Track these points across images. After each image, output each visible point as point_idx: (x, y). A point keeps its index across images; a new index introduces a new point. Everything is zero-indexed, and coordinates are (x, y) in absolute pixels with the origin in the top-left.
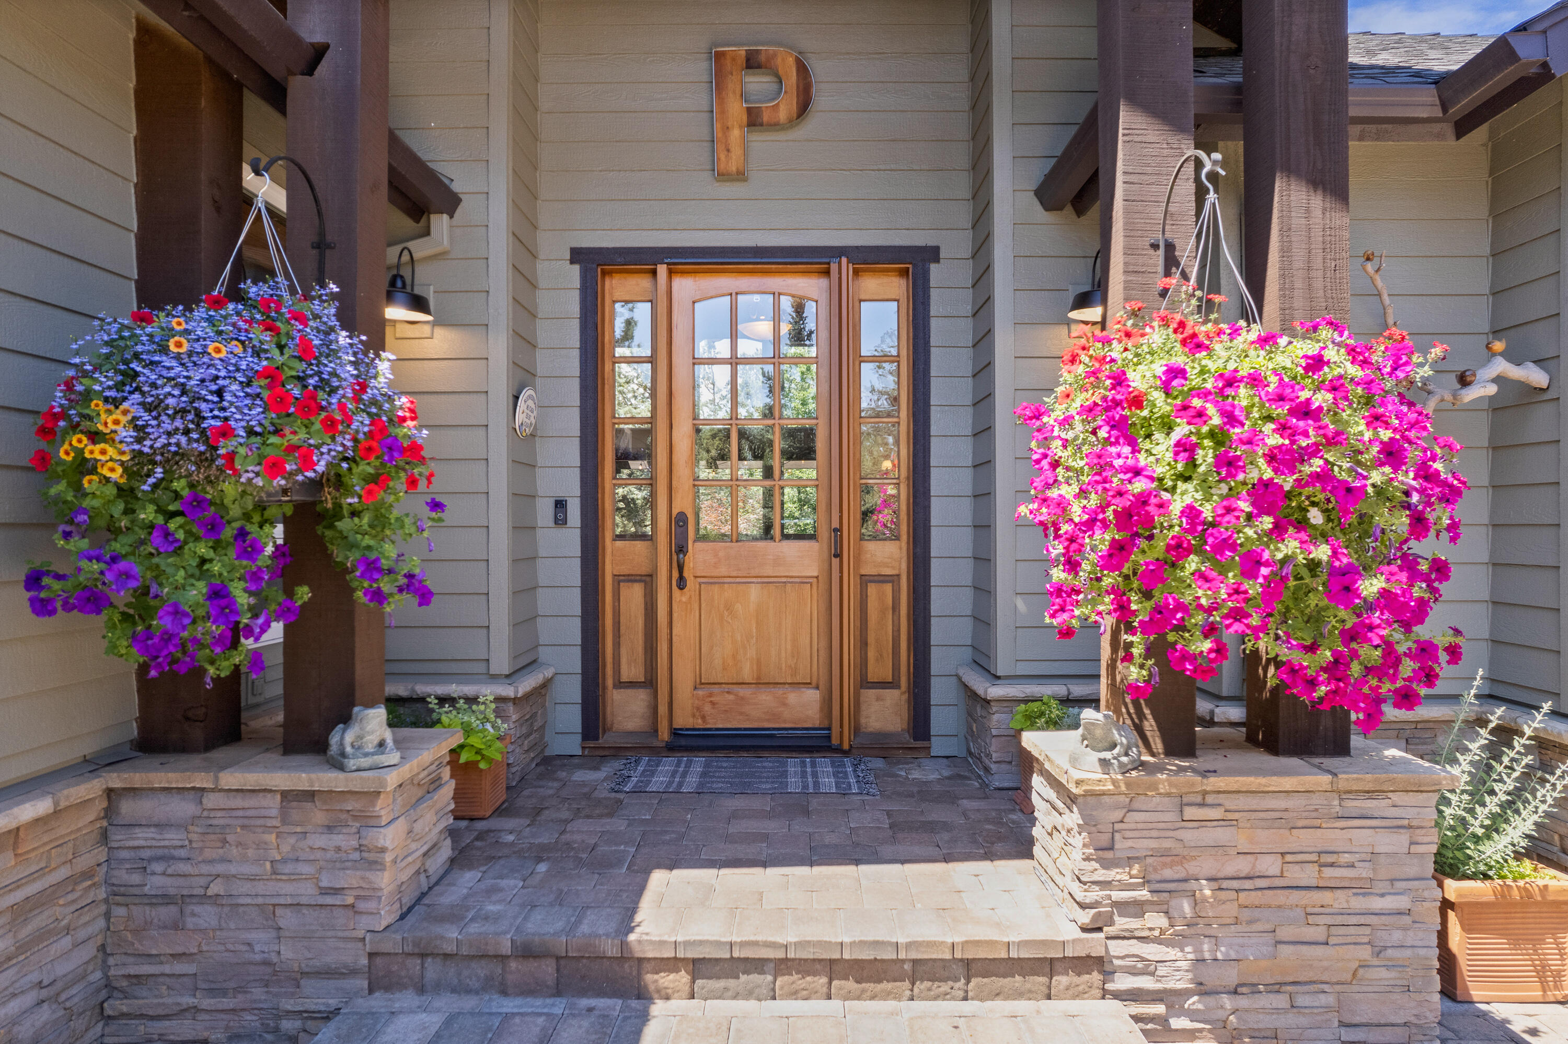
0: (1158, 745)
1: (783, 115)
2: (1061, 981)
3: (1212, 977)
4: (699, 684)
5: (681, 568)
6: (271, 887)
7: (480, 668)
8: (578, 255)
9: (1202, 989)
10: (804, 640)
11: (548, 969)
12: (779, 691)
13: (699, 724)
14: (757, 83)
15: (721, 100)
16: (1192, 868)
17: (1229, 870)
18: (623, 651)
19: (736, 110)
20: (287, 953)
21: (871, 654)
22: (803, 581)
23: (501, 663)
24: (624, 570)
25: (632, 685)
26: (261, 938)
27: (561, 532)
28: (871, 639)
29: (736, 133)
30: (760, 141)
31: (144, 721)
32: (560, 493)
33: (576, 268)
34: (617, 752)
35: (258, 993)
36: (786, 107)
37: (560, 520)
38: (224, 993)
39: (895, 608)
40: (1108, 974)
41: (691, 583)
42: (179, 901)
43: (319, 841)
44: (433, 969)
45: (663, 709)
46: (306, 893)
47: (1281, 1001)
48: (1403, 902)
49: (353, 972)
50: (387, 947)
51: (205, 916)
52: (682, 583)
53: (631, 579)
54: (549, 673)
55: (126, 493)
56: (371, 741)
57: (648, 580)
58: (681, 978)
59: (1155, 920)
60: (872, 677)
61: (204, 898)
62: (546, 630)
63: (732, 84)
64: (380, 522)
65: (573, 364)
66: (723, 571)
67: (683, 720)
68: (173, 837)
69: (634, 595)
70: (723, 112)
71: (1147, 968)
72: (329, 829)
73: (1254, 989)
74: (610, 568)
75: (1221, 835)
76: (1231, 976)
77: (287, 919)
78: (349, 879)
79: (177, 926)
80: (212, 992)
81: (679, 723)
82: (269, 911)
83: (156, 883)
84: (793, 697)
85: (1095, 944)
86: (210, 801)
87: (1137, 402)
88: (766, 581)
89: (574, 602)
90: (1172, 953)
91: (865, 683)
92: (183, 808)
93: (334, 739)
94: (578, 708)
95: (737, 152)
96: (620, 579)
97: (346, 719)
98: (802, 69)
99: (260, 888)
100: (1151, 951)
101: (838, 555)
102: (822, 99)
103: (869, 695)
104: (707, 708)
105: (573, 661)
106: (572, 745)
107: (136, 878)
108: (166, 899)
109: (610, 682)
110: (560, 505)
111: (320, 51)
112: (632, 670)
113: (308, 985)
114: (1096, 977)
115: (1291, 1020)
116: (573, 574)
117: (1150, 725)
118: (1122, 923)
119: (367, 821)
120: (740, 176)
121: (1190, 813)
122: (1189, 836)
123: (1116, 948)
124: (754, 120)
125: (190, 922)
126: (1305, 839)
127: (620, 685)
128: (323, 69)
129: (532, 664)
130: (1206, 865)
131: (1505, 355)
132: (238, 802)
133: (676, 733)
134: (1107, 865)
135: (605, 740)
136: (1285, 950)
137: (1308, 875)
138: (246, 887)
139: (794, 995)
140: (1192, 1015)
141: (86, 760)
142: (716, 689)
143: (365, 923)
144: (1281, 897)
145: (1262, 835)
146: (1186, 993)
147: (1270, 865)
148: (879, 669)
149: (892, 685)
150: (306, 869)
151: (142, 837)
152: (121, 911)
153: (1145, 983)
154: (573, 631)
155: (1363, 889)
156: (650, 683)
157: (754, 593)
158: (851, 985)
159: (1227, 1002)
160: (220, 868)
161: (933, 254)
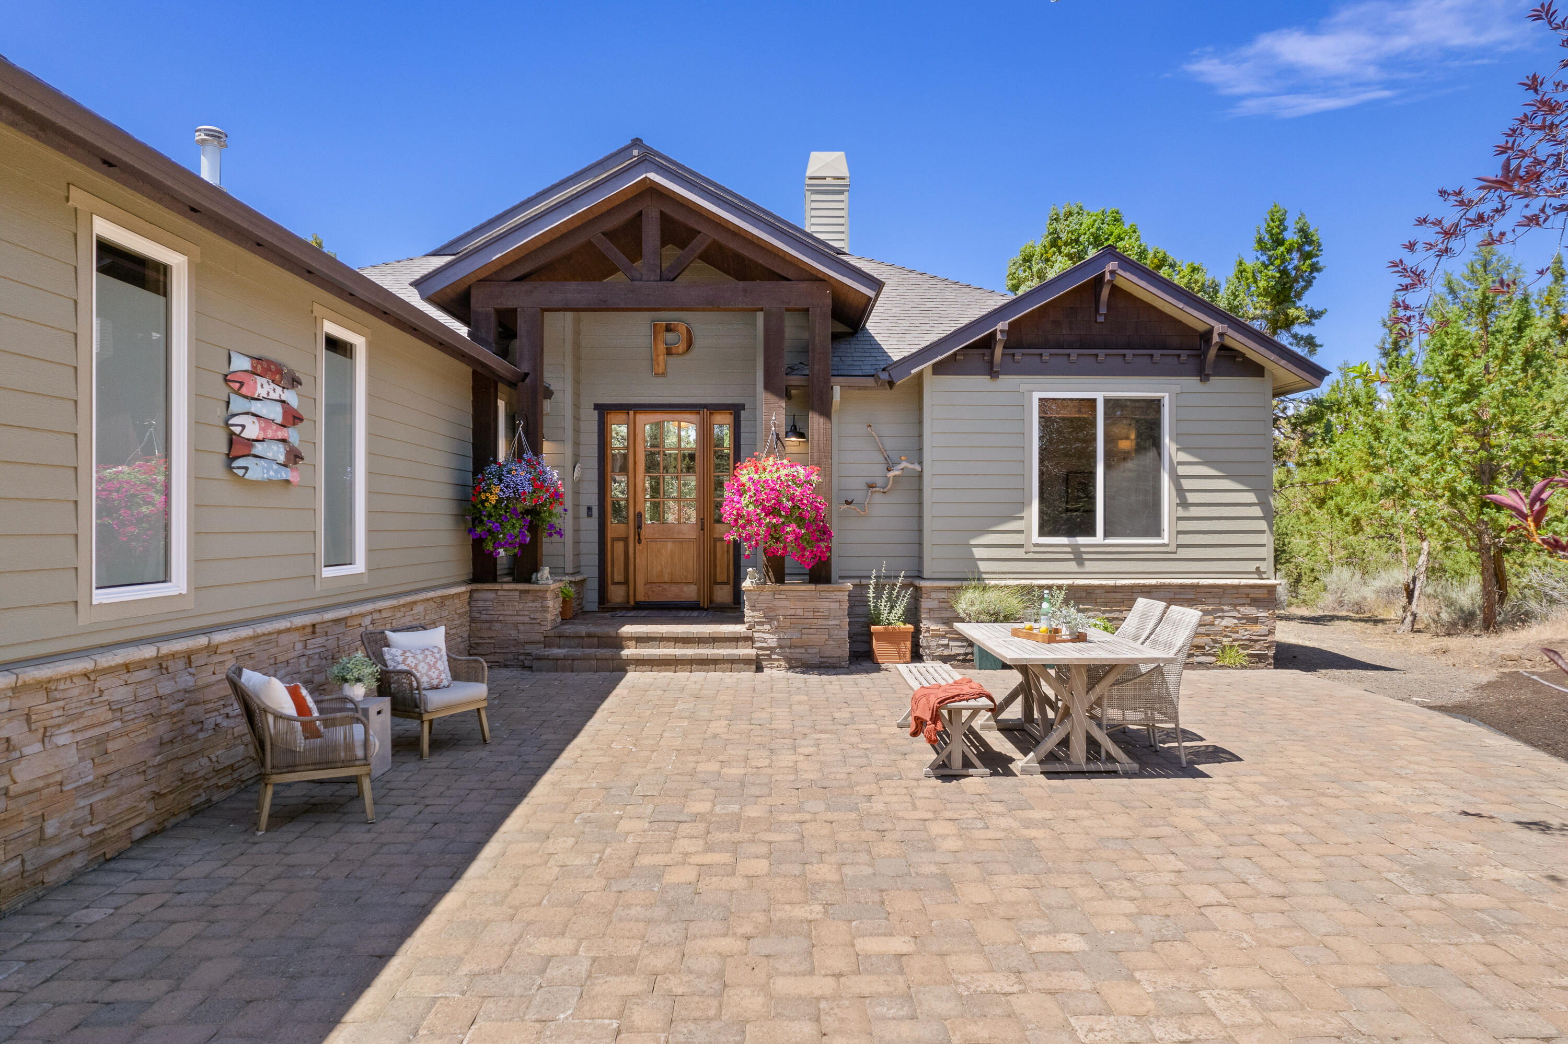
0: (773, 580)
1: (681, 350)
2: (740, 644)
3: (783, 643)
4: (647, 583)
5: (639, 535)
6: (517, 618)
7: (561, 571)
8: (597, 407)
9: (780, 647)
10: (690, 564)
11: (596, 640)
12: (680, 586)
13: (647, 600)
14: (670, 337)
15: (656, 344)
16: (778, 612)
17: (789, 613)
18: (615, 570)
19: (662, 348)
20: (521, 637)
21: (718, 570)
22: (690, 540)
23: (569, 569)
24: (616, 535)
25: (619, 583)
26: (514, 633)
27: (590, 520)
28: (718, 563)
29: (661, 357)
30: (671, 360)
31: (474, 574)
32: (590, 504)
33: (596, 412)
34: (613, 609)
35: (513, 649)
36: (682, 347)
37: (590, 515)
38: (503, 648)
39: (728, 552)
40: (753, 642)
41: (643, 541)
42: (490, 622)
43: (531, 605)
44: (562, 641)
45: (631, 592)
46: (527, 619)
47: (803, 650)
48: (837, 622)
49: (540, 642)
50: (550, 634)
51: (497, 626)
52: (640, 541)
53: (619, 539)
54: (586, 576)
55: (495, 507)
56: (545, 576)
57: (625, 540)
58: (634, 643)
59: (767, 627)
60: (718, 580)
61: (498, 621)
62: (584, 560)
63: (660, 337)
64: (551, 514)
65: (595, 452)
66: (657, 536)
67: (640, 597)
68: (488, 604)
69: (620, 546)
70: (656, 348)
71: (765, 641)
72: (533, 601)
73: (796, 647)
74: (610, 535)
75: (786, 603)
76: (788, 643)
77: (521, 627)
78: (538, 615)
79: (490, 629)
80: (499, 648)
81: (638, 599)
82: (516, 625)
83: (484, 617)
84: (686, 588)
85: (750, 633)
86: (500, 593)
87: (744, 485)
88: (674, 540)
89: (595, 548)
90: (772, 636)
91: (716, 583)
92: (491, 595)
93: (534, 576)
94: (597, 592)
95: (662, 365)
96: (614, 540)
97: (537, 570)
98: (689, 331)
99: (513, 618)
100: (766, 636)
101: (703, 529)
102: (698, 342)
103: (717, 587)
104: (650, 593)
105: (595, 572)
106: (595, 607)
107: (478, 615)
108: (487, 621)
109: (609, 582)
110: (589, 509)
111: (527, 375)
112: (619, 577)
113: (527, 647)
114: (750, 643)
115: (806, 656)
116: (595, 537)
117: (771, 574)
118: (757, 627)
119: (544, 599)
120: (664, 374)
121: (776, 596)
122: (777, 603)
123: (756, 635)
124: (669, 352)
125: (493, 628)
126: (809, 604)
127: (614, 583)
128: (528, 380)
129: (578, 573)
130: (782, 612)
131: (906, 461)
132: (507, 593)
133: (636, 603)
134: (753, 611)
135: (607, 605)
136: (804, 636)
137: (810, 615)
138: (510, 618)
139: (665, 647)
140: (778, 654)
141: (464, 581)
142: (654, 585)
143: (543, 628)
144: (803, 621)
145: (797, 603)
146: (775, 648)
147: (800, 612)
148: (721, 577)
149: (727, 583)
150: (527, 613)
151: (480, 603)
152: (473, 625)
153: (764, 645)
154: (595, 560)
155: (827, 618)
156: (626, 582)
157: (670, 545)
158: (681, 645)
159: (787, 650)
160: (502, 612)
161: (742, 407)
